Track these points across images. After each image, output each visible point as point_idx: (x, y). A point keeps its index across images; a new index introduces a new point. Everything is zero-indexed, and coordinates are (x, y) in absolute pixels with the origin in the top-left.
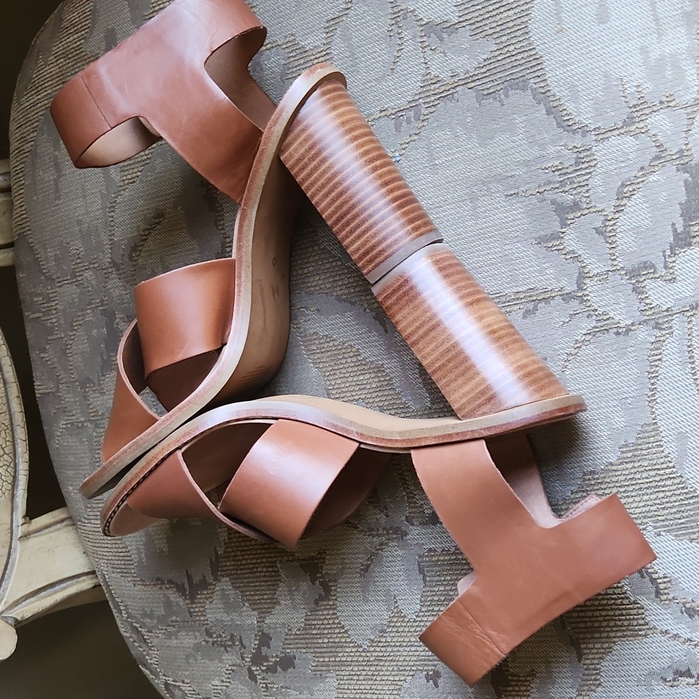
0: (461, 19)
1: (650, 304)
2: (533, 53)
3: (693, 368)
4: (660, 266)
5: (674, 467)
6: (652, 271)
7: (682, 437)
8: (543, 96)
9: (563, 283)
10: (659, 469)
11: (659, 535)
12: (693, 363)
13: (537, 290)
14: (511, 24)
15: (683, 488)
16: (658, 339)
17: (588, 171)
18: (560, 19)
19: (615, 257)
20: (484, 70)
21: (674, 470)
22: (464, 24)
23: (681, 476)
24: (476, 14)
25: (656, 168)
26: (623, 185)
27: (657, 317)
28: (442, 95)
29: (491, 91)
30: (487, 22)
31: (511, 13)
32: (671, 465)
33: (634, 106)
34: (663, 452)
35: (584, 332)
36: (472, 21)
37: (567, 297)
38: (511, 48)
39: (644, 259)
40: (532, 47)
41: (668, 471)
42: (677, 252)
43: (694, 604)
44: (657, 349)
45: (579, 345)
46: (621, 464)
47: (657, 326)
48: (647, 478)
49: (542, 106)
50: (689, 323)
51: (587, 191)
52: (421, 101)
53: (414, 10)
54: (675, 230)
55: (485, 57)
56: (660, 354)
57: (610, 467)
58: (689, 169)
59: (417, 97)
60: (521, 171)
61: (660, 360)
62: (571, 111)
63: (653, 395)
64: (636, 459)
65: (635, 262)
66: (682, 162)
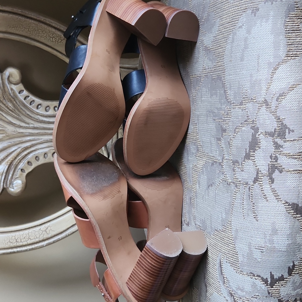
0: (212, 48)
1: (236, 177)
2: (224, 67)
3: (243, 207)
4: (240, 163)
5: (233, 240)
6: (238, 164)
7: (237, 231)
8: (224, 85)
9: (220, 158)
10: (230, 239)
11: (227, 262)
12: (243, 205)
13: (215, 157)
14: (221, 54)
15: (234, 249)
16: (236, 191)
17: (229, 118)
18: (231, 56)
19: (230, 155)
20: (214, 69)
21: (233, 242)
22: (212, 50)
23: (234, 245)
24: (214, 47)
25: (245, 125)
26: (236, 128)
27: (237, 182)
28: (206, 75)
29: (214, 78)
30: (216, 51)
31: (221, 49)
32: (233, 239)
33: (244, 98)
34: (231, 233)
35: (221, 178)
36: (213, 49)
37: (220, 163)
38: (219, 63)
39: (237, 159)
40: (224, 65)
41: (232, 241)
42: (245, 160)
43: (232, 292)
44: (235, 195)
45: (220, 183)
46: (222, 231)
47: (236, 186)
48: (227, 240)
49: (223, 89)
50: (245, 189)
51: (228, 126)
52: (202, 75)
53: (204, 40)
54: (246, 152)
55: (215, 64)
56: (236, 197)
57: (220, 231)
58: (254, 129)
59: (201, 73)
60: (216, 111)
61: (235, 199)
62: (229, 94)
63: (232, 211)
64: (226, 232)
65: (235, 159)
66: (253, 125)
